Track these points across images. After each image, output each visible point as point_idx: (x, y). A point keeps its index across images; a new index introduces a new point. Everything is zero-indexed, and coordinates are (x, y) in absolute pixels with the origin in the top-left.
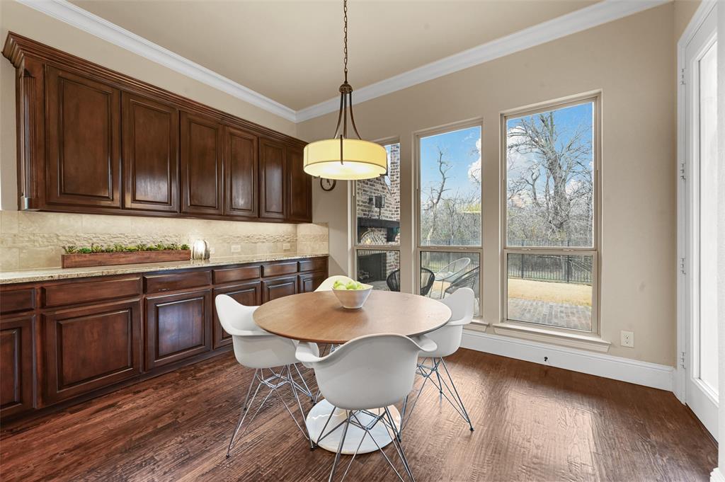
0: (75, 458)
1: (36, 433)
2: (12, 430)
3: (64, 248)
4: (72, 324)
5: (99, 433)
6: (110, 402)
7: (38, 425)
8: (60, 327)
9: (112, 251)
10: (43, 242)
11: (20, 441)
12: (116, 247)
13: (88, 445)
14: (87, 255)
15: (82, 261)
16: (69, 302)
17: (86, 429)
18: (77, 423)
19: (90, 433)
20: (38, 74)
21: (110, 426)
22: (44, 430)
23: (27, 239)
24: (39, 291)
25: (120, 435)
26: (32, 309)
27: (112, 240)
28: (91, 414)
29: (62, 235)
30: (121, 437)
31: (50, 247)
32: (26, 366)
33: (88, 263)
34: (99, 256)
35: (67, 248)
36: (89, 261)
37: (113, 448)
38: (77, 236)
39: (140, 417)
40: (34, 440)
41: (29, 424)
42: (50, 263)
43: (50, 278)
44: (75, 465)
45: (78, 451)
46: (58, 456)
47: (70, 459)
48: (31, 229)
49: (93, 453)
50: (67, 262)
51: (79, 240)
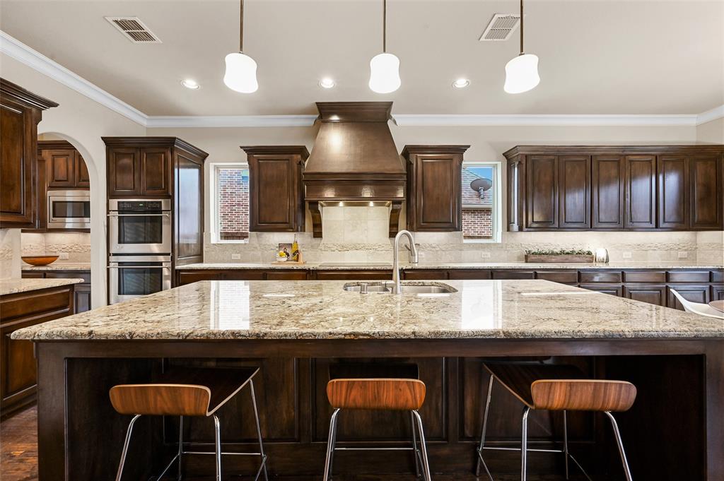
14: (536, 256)
23: (510, 246)
29: (523, 244)
31: (519, 250)
34: (542, 257)
35: (527, 251)
36: (537, 259)
38: (529, 244)
48: (512, 241)
50: (529, 259)
51: (530, 247)
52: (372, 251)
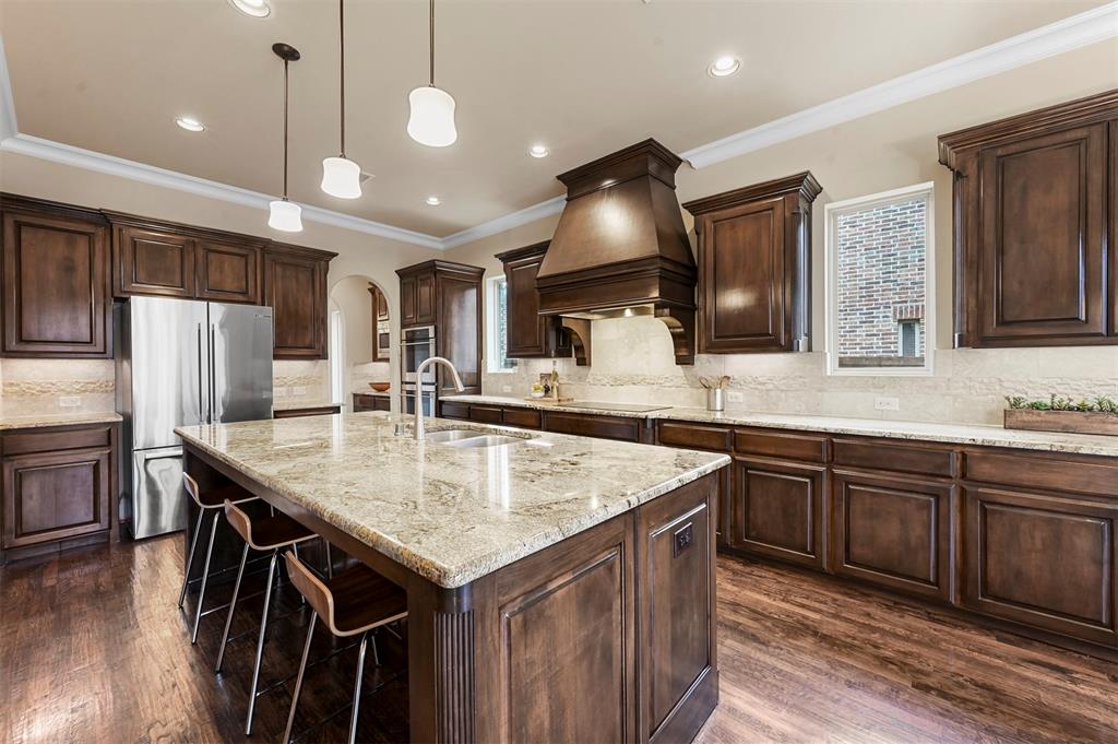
0: (978, 699)
1: (949, 634)
2: (929, 613)
3: (1008, 399)
4: (1001, 513)
5: (1025, 693)
6: (1062, 664)
7: (956, 626)
8: (985, 512)
9: (1091, 409)
10: (981, 389)
11: (932, 631)
12: (1100, 404)
13: (1002, 697)
14: (1043, 412)
15: (1033, 422)
16: (996, 480)
17: (1008, 673)
18: (999, 657)
19: (1012, 683)
20: (972, 169)
21: (1046, 697)
22: (959, 637)
23: (961, 384)
24: (960, 456)
25: (1055, 722)
26: (950, 477)
27: (1096, 389)
28: (1024, 660)
29: (1008, 381)
30: (1054, 726)
31: (990, 396)
32: (943, 544)
33: (1043, 425)
34: (1062, 417)
35: (1012, 400)
36: (1046, 422)
37: (1034, 730)
38: (1031, 382)
39: (1106, 725)
40: (945, 640)
41: (947, 619)
42: (989, 420)
43: (972, 442)
44: (976, 706)
45: (986, 693)
46: (961, 679)
47: (972, 694)
48: (967, 372)
49: (1002, 712)
50: (1012, 421)
51: (1033, 388)
52: (655, 387)
